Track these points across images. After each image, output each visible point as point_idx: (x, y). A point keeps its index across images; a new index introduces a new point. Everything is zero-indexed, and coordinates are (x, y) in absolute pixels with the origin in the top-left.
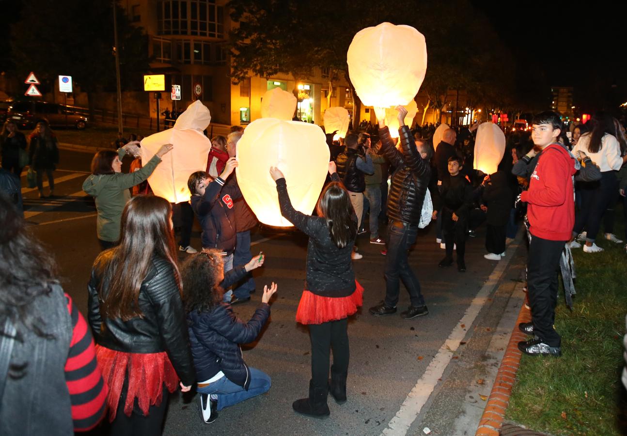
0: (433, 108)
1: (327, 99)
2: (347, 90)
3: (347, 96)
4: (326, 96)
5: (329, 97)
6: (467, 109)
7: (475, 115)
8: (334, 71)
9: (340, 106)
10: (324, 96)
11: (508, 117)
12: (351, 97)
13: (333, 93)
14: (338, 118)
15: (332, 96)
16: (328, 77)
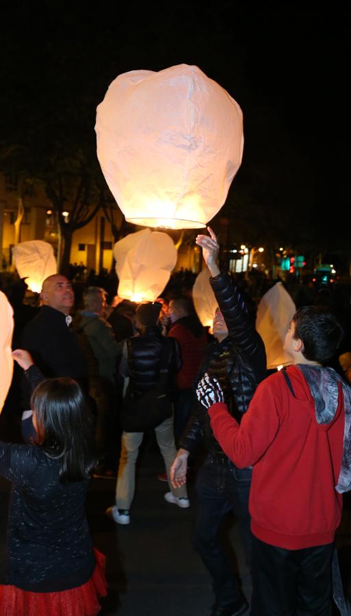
0: (188, 244)
1: (14, 227)
2: (49, 212)
3: (48, 222)
4: (13, 222)
5: (17, 223)
6: (243, 247)
7: (254, 256)
8: (28, 180)
9: (37, 238)
10: (9, 221)
11: (305, 261)
12: (55, 225)
13: (25, 217)
14: (36, 254)
15: (24, 221)
16: (16, 190)
